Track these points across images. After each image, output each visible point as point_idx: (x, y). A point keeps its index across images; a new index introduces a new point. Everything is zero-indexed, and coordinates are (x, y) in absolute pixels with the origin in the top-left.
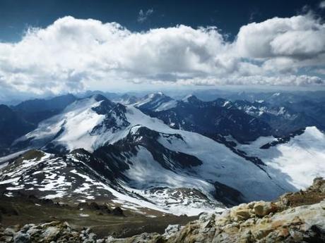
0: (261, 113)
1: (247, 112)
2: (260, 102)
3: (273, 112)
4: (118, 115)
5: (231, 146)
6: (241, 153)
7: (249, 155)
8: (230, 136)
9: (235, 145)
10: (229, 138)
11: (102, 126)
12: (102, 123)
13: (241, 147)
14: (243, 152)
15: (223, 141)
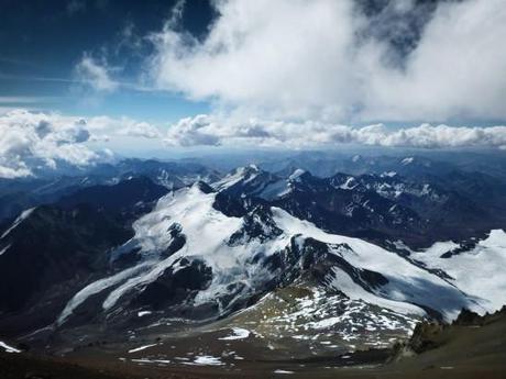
0: (398, 193)
1: (379, 191)
2: (391, 174)
3: (413, 192)
4: (263, 219)
5: (404, 254)
6: (420, 264)
7: (430, 267)
8: (400, 242)
9: (409, 254)
10: (399, 244)
11: (242, 234)
12: (242, 229)
13: (417, 256)
14: (422, 263)
15: (393, 249)
